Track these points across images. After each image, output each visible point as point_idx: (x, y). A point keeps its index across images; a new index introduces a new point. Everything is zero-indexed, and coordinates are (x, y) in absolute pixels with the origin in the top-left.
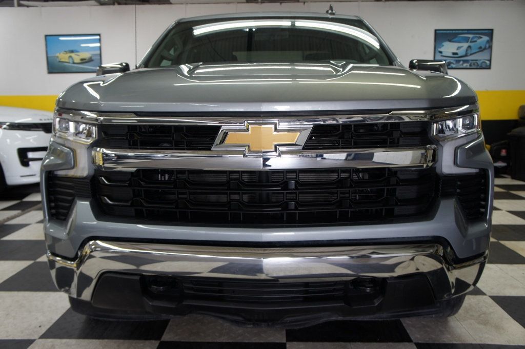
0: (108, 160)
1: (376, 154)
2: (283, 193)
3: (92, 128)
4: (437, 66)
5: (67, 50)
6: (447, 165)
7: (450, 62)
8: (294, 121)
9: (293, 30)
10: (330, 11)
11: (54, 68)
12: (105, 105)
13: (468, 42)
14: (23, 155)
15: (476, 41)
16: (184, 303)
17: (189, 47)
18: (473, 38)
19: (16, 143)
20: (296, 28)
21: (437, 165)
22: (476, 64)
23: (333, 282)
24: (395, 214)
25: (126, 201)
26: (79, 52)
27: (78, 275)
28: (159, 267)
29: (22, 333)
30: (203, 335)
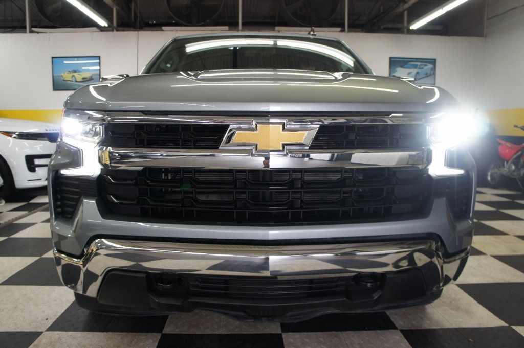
0: (114, 159)
2: (289, 192)
5: (70, 71)
10: (312, 33)
11: (59, 86)
13: (416, 69)
14: (30, 161)
15: (422, 68)
16: (190, 300)
18: (420, 66)
19: (24, 151)
21: (430, 166)
24: (393, 212)
25: (133, 200)
26: (81, 72)
27: (84, 271)
28: (160, 264)
29: (30, 325)
30: (202, 327)
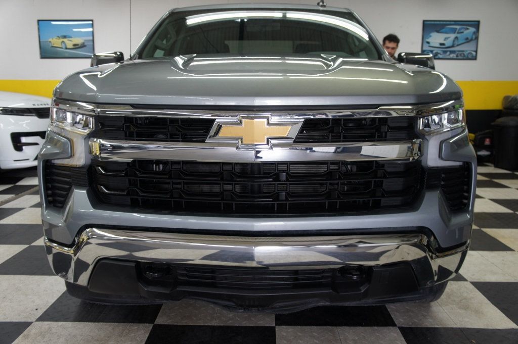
0: (105, 150)
1: (363, 148)
2: (275, 184)
3: (89, 118)
4: (425, 59)
5: (59, 36)
6: (433, 158)
7: (437, 53)
8: (285, 115)
9: (284, 22)
10: (321, 4)
11: (47, 53)
12: (102, 97)
13: (455, 33)
14: (17, 140)
15: (463, 32)
16: (178, 289)
17: (182, 36)
18: (460, 29)
19: (9, 127)
20: (287, 19)
21: (423, 159)
22: (462, 55)
23: (322, 269)
24: (381, 205)
25: (123, 191)
26: (71, 37)
27: (75, 260)
28: (153, 254)
29: (19, 316)
30: (195, 318)
